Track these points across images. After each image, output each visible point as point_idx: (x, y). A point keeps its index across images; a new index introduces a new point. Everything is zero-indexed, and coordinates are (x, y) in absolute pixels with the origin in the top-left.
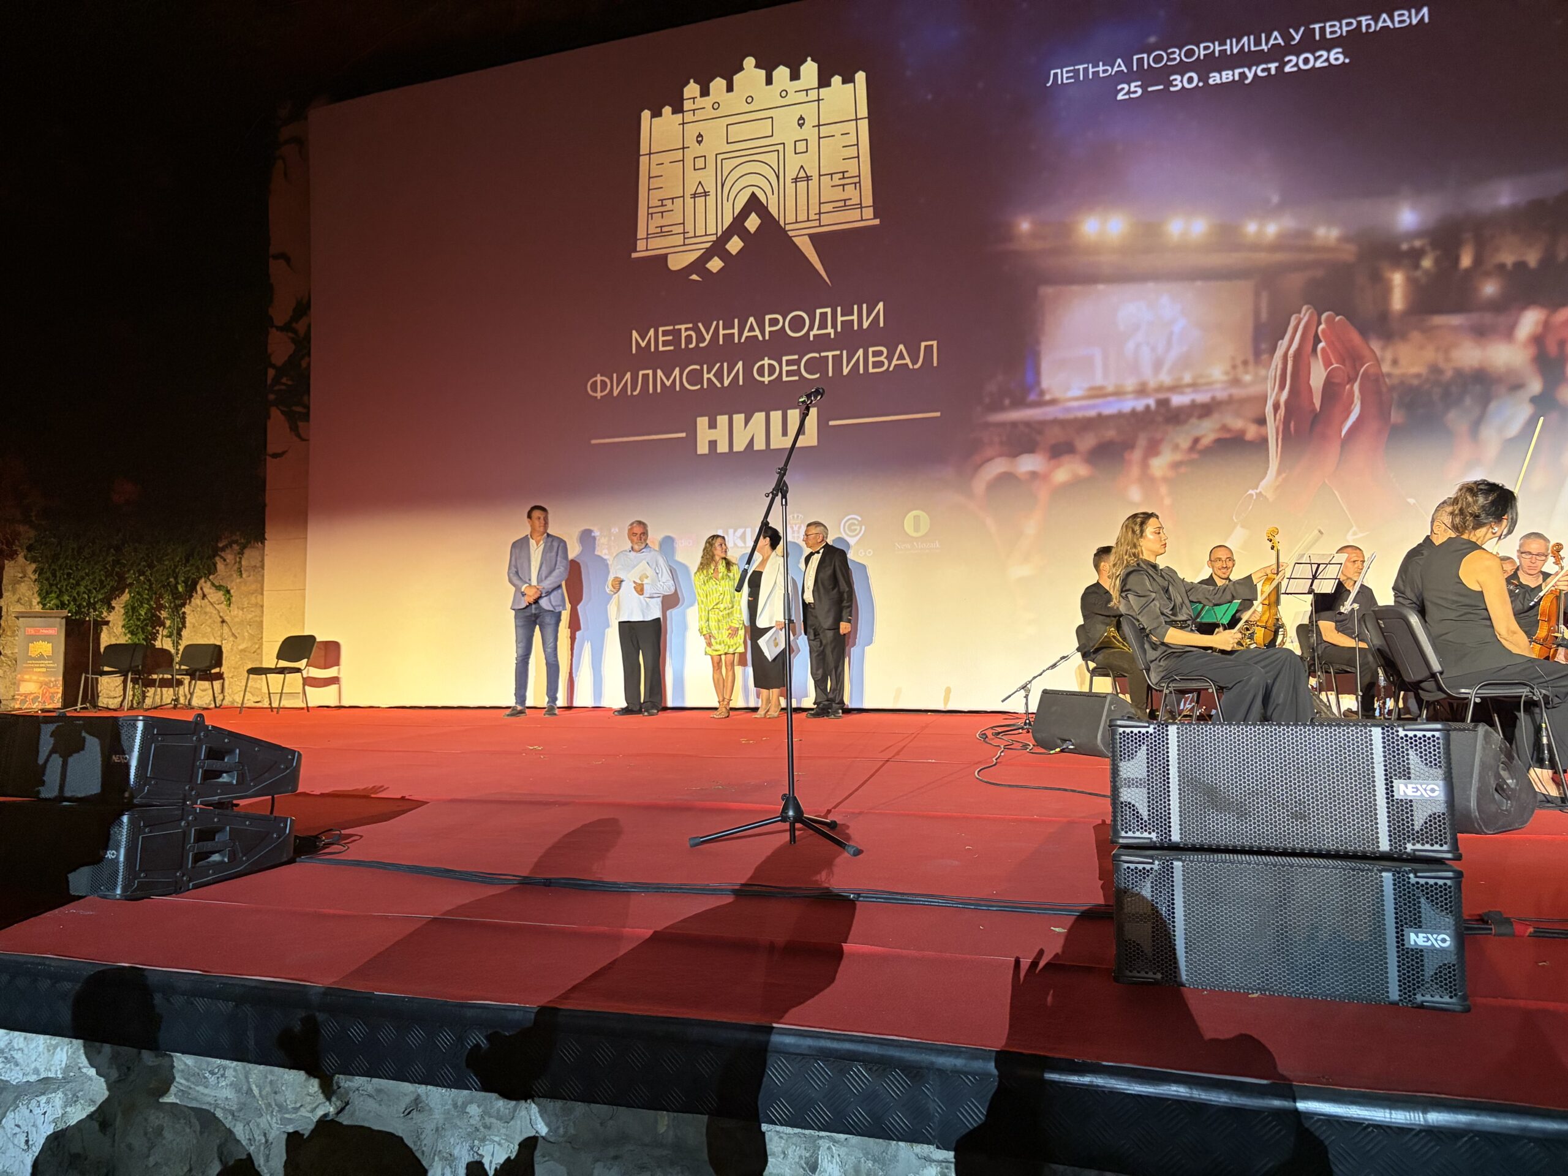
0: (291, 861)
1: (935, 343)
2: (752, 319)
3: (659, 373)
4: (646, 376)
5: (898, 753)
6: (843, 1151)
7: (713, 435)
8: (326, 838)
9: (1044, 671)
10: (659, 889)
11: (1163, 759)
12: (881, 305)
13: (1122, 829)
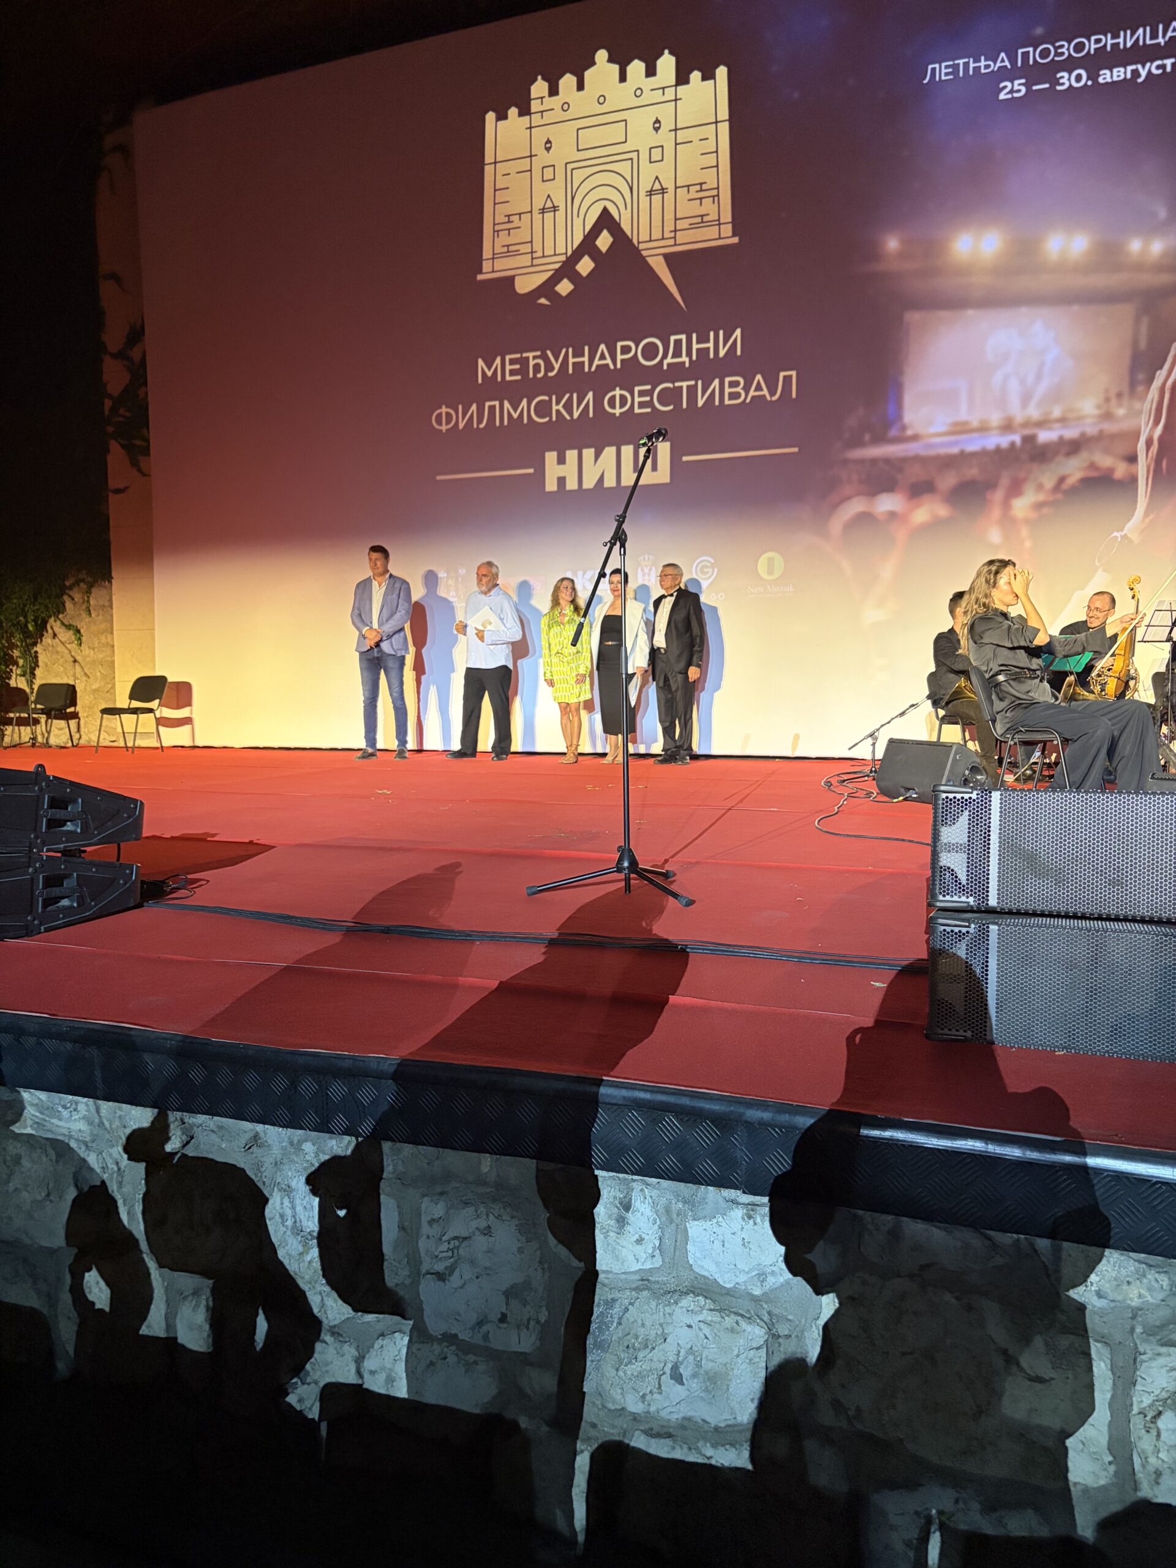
0: (139, 906)
1: (794, 373)
2: (602, 347)
3: (506, 404)
4: (492, 408)
5: (741, 801)
6: (655, 1193)
7: (561, 471)
8: (173, 883)
9: (892, 719)
10: (495, 938)
11: (985, 825)
12: (738, 332)
13: (940, 893)
